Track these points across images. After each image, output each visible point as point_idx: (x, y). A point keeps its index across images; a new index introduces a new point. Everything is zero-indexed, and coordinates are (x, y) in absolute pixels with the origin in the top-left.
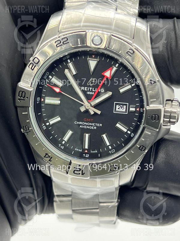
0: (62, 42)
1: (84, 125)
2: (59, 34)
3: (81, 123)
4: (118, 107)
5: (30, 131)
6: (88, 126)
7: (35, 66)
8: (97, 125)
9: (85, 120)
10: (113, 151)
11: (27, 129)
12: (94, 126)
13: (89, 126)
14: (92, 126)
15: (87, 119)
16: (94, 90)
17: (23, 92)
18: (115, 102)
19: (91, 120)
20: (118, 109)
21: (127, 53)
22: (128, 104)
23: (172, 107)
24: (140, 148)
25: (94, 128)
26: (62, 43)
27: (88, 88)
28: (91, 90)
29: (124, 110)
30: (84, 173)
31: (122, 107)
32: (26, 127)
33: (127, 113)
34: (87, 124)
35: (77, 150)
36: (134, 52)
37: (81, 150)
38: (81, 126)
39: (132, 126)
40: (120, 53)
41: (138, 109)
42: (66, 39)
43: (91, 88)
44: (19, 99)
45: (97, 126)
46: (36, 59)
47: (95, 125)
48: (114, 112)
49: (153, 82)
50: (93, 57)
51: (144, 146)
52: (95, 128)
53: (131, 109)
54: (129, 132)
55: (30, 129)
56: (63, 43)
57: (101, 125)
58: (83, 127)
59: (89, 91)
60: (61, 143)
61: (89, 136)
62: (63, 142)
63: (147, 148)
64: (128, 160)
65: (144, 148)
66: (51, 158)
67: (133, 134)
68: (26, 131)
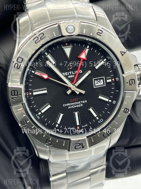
0: (39, 38)
1: (72, 105)
2: (33, 32)
3: (68, 104)
5: (28, 124)
6: (75, 105)
7: (20, 65)
8: (83, 102)
9: (71, 101)
10: (101, 120)
11: (25, 122)
12: (80, 104)
13: (76, 105)
14: (78, 104)
15: (73, 100)
16: (73, 73)
17: (14, 91)
18: (93, 79)
19: (76, 100)
20: (97, 83)
21: (97, 34)
22: (104, 77)
24: (125, 111)
25: (80, 105)
26: (39, 39)
27: (68, 72)
28: (71, 74)
29: (102, 83)
30: (84, 146)
31: (99, 82)
32: (23, 121)
33: (105, 85)
34: (74, 104)
36: (102, 32)
38: (69, 107)
39: (111, 95)
40: (91, 35)
41: (113, 80)
42: (42, 35)
43: (70, 72)
44: (12, 98)
45: (83, 104)
46: (19, 58)
47: (81, 102)
48: (94, 87)
49: (123, 53)
50: (66, 45)
51: (127, 108)
52: (82, 105)
53: (108, 81)
54: (110, 101)
55: (28, 122)
56: (41, 38)
57: (86, 101)
58: (71, 108)
59: (70, 75)
60: (55, 127)
61: (78, 113)
62: (57, 126)
63: (130, 110)
64: (117, 123)
65: (127, 110)
66: (52, 142)
67: (115, 101)
68: (24, 125)
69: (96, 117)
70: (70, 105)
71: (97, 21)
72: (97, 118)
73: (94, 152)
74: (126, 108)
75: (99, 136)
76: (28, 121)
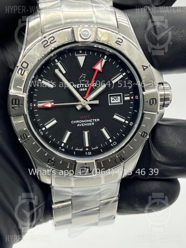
0: (49, 41)
1: (82, 123)
2: (43, 34)
3: (78, 121)
4: (112, 99)
5: (28, 139)
6: (85, 123)
7: (25, 71)
8: (94, 120)
9: (81, 117)
10: (115, 143)
11: (26, 137)
12: (92, 122)
13: (87, 123)
14: (89, 122)
15: (83, 117)
17: (16, 100)
18: (109, 95)
19: (88, 117)
20: (113, 100)
21: (116, 42)
22: (122, 94)
23: (164, 90)
24: (143, 135)
25: (91, 124)
26: (49, 43)
29: (119, 101)
31: (116, 99)
32: (23, 135)
33: (122, 104)
35: (78, 150)
36: (122, 41)
37: (81, 149)
38: (78, 125)
39: (129, 115)
40: (109, 43)
41: (132, 98)
42: (52, 38)
44: (13, 108)
45: (94, 122)
46: (24, 63)
47: (92, 120)
48: (109, 105)
49: (145, 68)
50: (80, 53)
51: (146, 132)
52: (93, 124)
53: (126, 98)
54: (127, 122)
55: (28, 137)
56: (50, 42)
57: (98, 120)
58: (81, 126)
60: (61, 146)
61: (88, 133)
62: (63, 145)
63: (148, 134)
64: (132, 148)
65: (146, 134)
66: (55, 162)
67: (132, 123)
68: (24, 139)
69: (109, 139)
70: (80, 123)
71: (118, 28)
72: (110, 141)
73: (104, 179)
74: (144, 132)
75: (110, 161)
76: (28, 135)
